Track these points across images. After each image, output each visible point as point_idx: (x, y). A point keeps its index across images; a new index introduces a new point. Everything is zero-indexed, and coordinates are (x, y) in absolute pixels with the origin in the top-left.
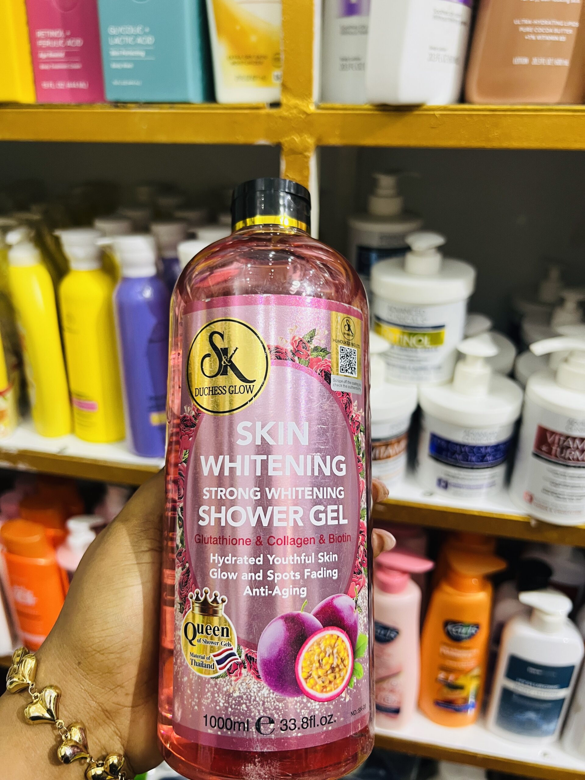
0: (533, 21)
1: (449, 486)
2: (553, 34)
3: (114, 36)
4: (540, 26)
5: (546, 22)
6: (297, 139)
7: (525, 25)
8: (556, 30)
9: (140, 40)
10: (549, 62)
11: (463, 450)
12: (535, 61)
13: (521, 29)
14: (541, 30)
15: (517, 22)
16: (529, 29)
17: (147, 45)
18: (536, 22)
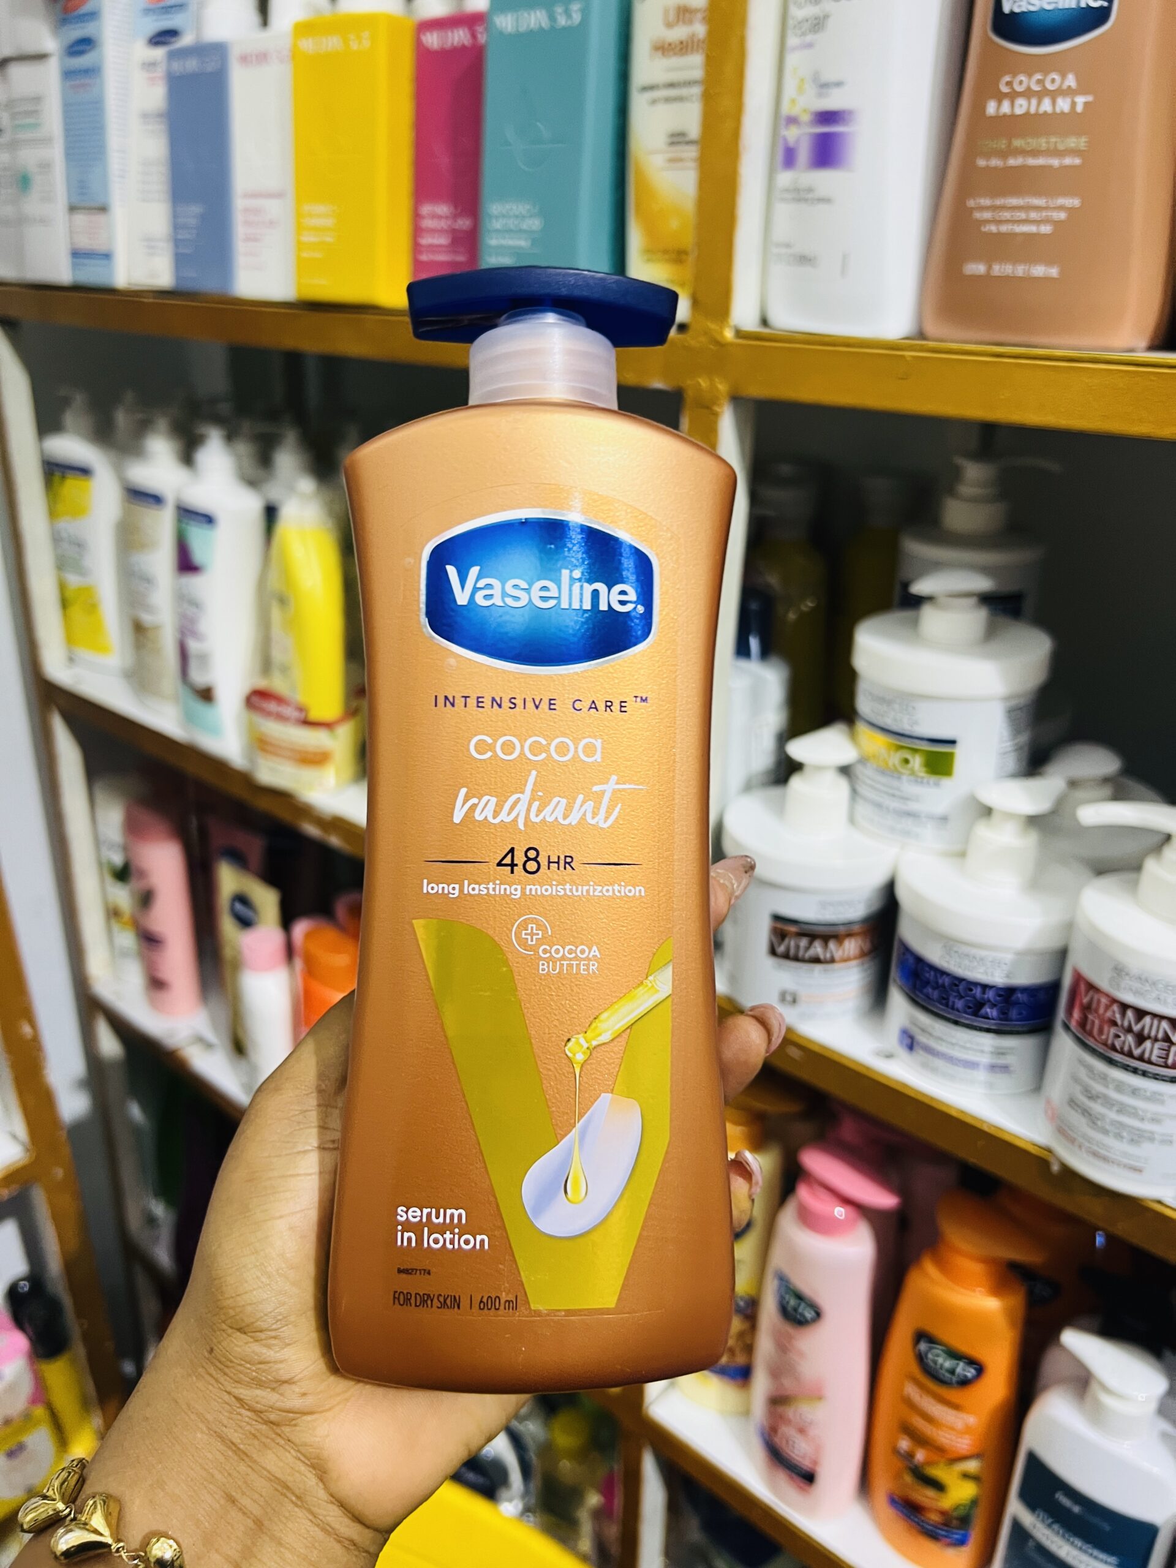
0: (993, 202)
1: (916, 1047)
2: (1026, 221)
3: (497, 217)
4: (1003, 208)
5: (1014, 201)
6: (703, 383)
7: (982, 208)
8: (1033, 215)
9: (524, 226)
10: (1020, 270)
11: (940, 981)
12: (998, 269)
13: (977, 215)
14: (1007, 215)
15: (971, 203)
16: (987, 215)
17: (532, 232)
18: (999, 202)
